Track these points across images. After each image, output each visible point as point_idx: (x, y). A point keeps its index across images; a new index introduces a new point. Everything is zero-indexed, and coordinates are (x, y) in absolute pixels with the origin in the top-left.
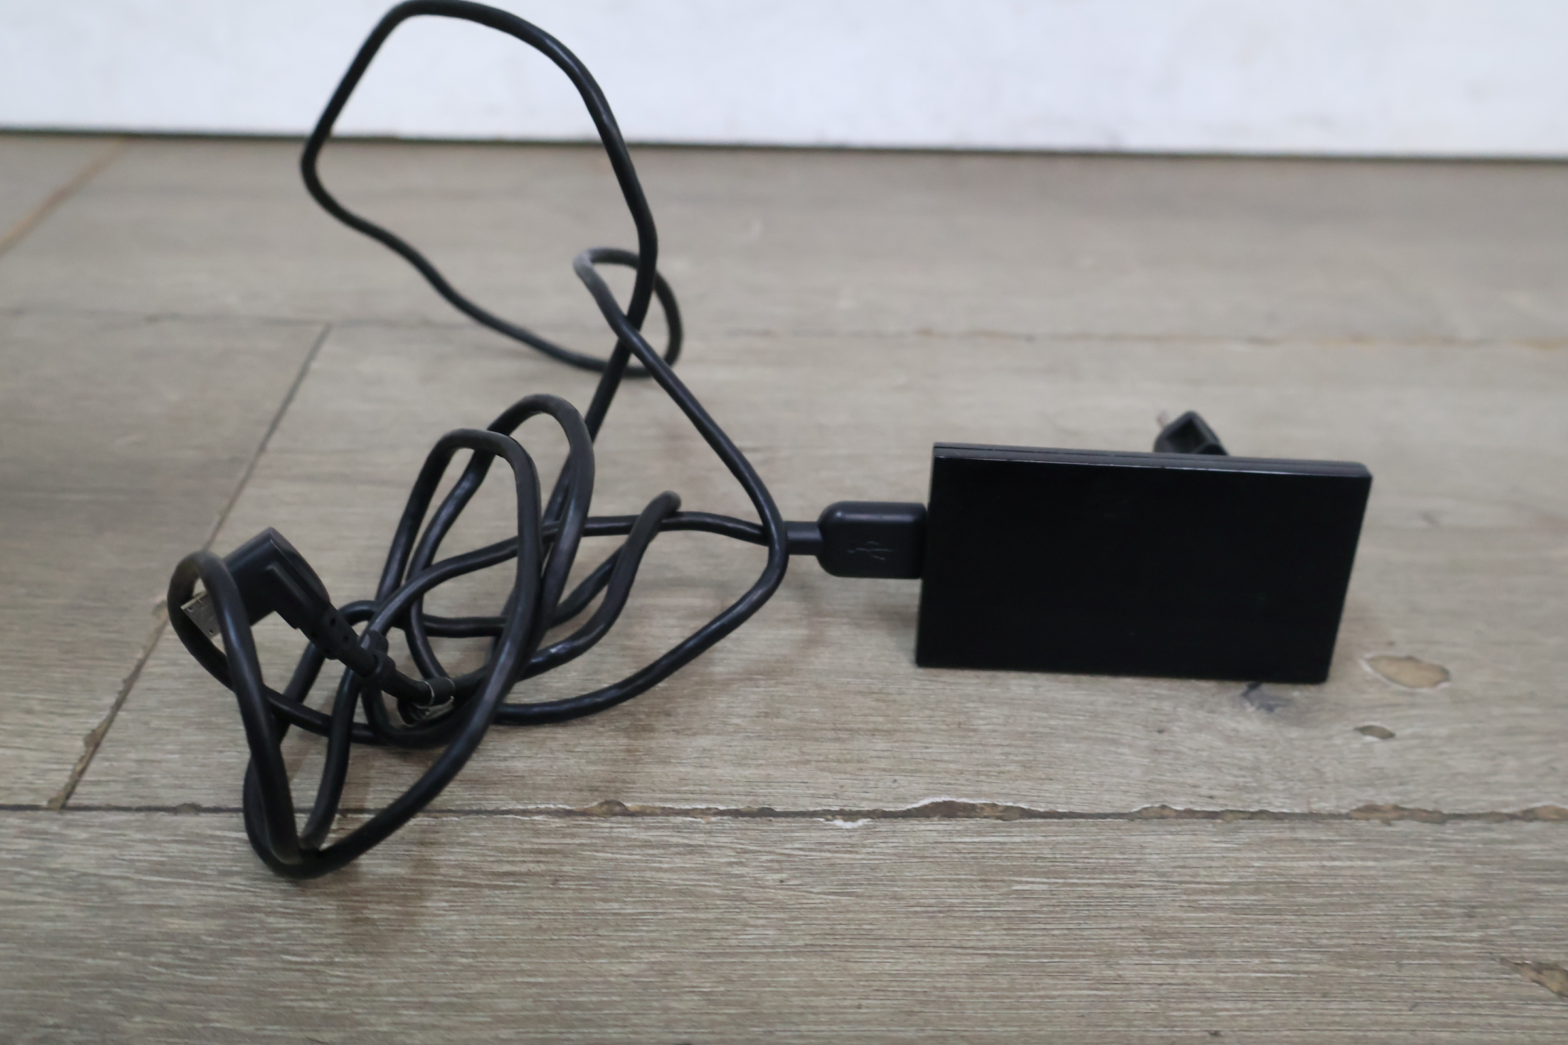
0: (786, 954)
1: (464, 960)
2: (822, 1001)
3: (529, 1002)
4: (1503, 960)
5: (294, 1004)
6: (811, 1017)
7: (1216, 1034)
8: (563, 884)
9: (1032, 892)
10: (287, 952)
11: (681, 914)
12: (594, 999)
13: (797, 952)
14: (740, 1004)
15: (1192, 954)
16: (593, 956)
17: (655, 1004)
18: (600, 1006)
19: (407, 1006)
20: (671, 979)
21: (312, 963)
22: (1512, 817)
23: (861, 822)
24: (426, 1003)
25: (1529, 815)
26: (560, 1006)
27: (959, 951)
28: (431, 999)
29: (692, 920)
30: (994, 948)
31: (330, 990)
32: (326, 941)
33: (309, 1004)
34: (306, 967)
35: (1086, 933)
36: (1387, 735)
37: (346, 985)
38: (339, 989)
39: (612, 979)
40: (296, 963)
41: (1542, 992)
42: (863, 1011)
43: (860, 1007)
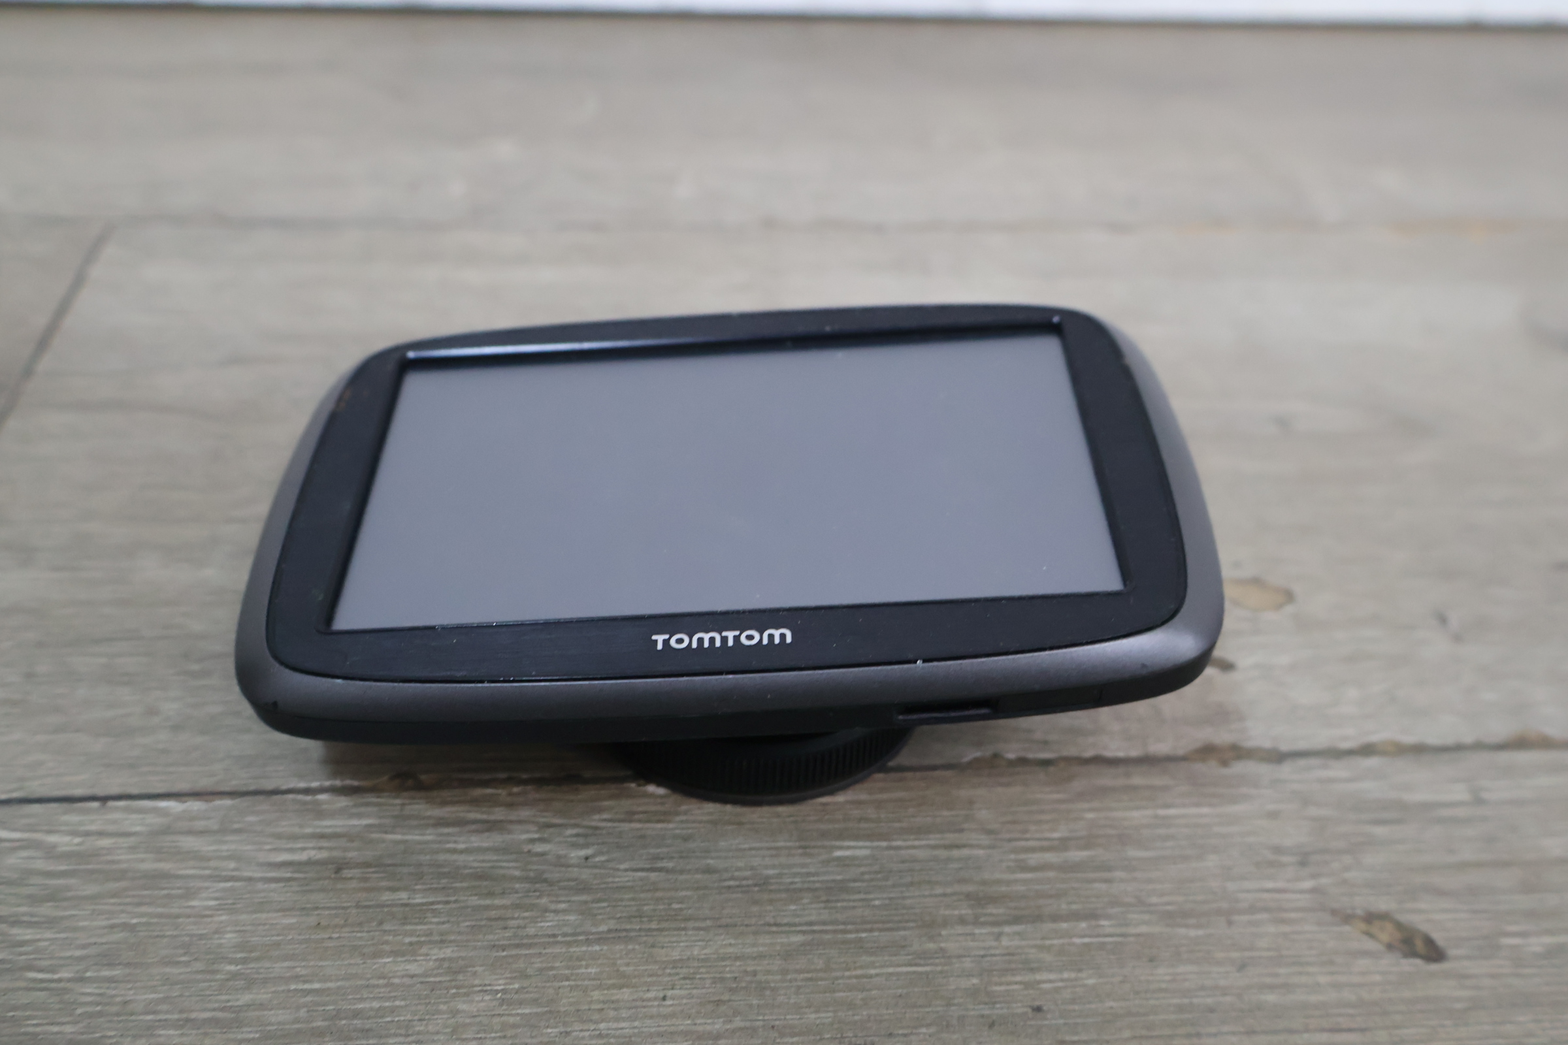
0: (588, 942)
1: (232, 968)
2: (625, 995)
3: (303, 1013)
4: (1334, 912)
5: (38, 1029)
6: (612, 1013)
7: (1038, 1009)
8: (347, 873)
9: (854, 858)
10: (30, 968)
11: (474, 901)
12: (376, 1005)
13: (601, 939)
14: (535, 1002)
15: (1016, 920)
16: (377, 955)
17: (443, 1007)
18: (380, 1012)
19: (165, 1024)
20: (460, 977)
21: (60, 980)
22: (1350, 753)
24: (187, 1020)
25: (1367, 750)
26: (338, 1015)
27: (774, 929)
28: (193, 1015)
29: (487, 908)
30: (811, 924)
31: (79, 1011)
32: (78, 953)
33: (55, 1029)
34: (53, 985)
35: (908, 902)
36: (1228, 665)
37: (98, 1004)
38: (89, 1009)
39: (396, 981)
40: (42, 981)
41: (1371, 945)
42: (668, 1002)
43: (664, 998)
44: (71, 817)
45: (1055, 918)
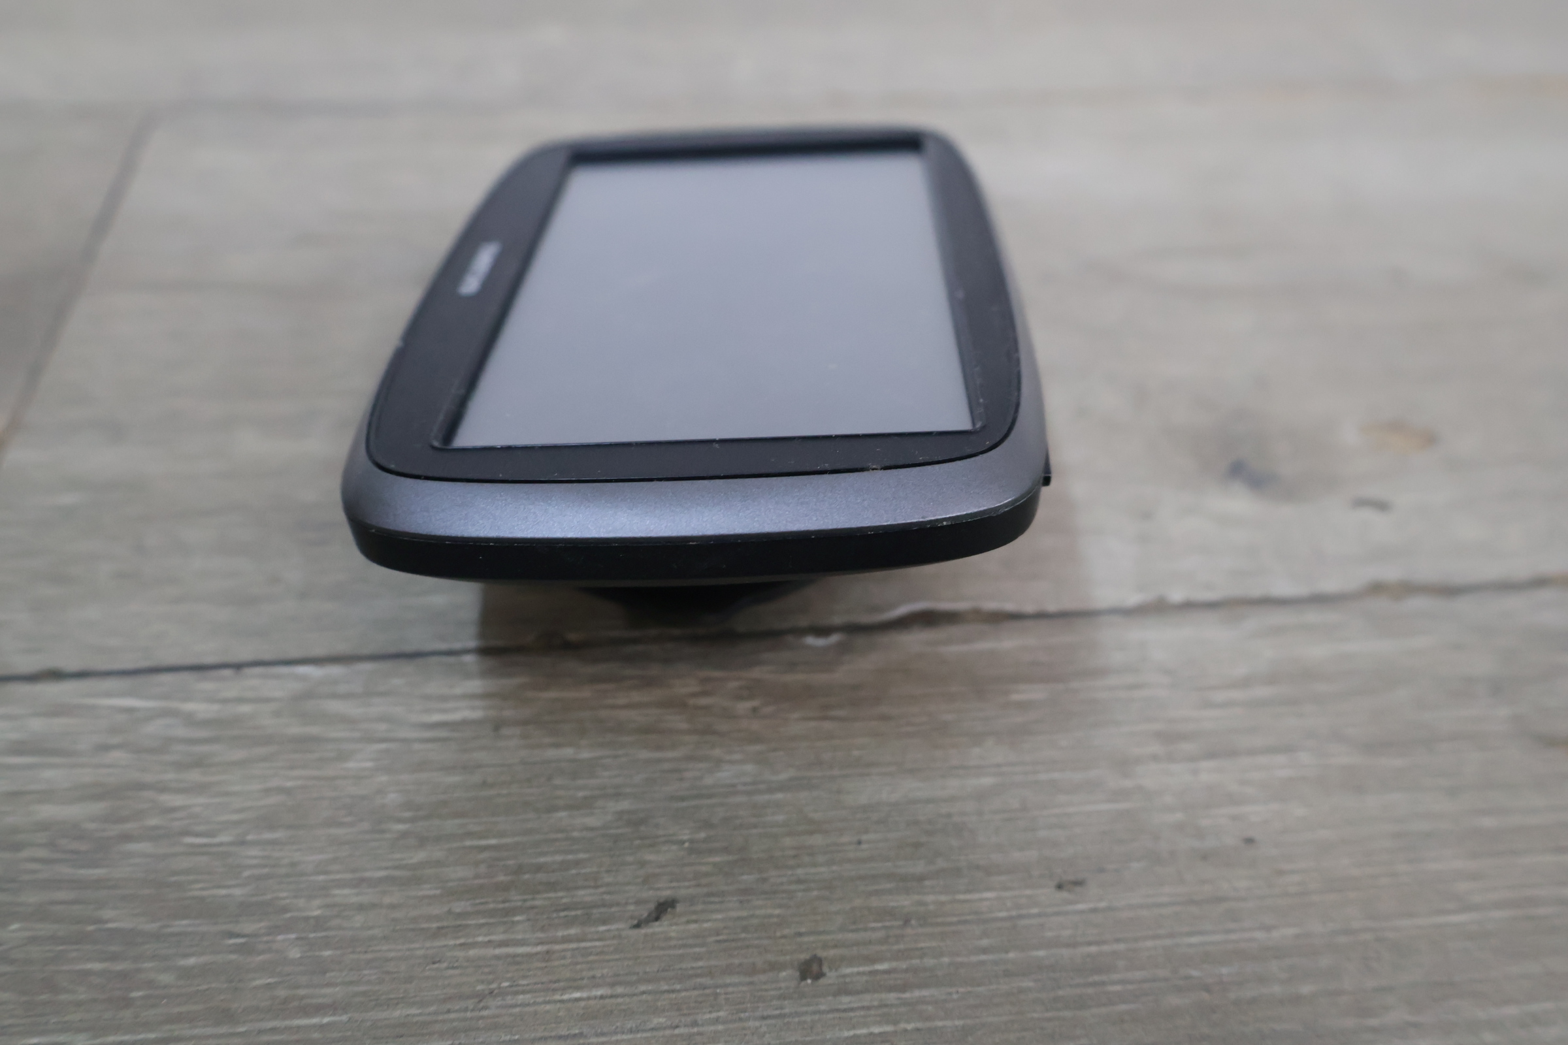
0: (771, 790)
1: (401, 827)
2: (817, 840)
3: (482, 869)
5: (205, 893)
6: (807, 859)
7: (1250, 841)
8: (506, 731)
9: (1033, 701)
10: (186, 833)
11: (645, 754)
12: (559, 858)
13: (782, 787)
14: (726, 850)
15: (1211, 756)
16: (552, 809)
17: (630, 859)
18: (565, 866)
19: (341, 884)
20: (642, 828)
21: (221, 844)
23: (835, 638)
24: (363, 880)
26: (519, 870)
27: (962, 772)
28: (368, 874)
29: (659, 761)
30: (999, 766)
31: (246, 873)
32: (235, 817)
33: (223, 892)
34: (214, 849)
36: (1382, 506)
37: (265, 866)
38: (256, 872)
39: (576, 834)
40: (201, 845)
42: (864, 846)
43: (859, 843)
44: (206, 685)
45: (1252, 752)
